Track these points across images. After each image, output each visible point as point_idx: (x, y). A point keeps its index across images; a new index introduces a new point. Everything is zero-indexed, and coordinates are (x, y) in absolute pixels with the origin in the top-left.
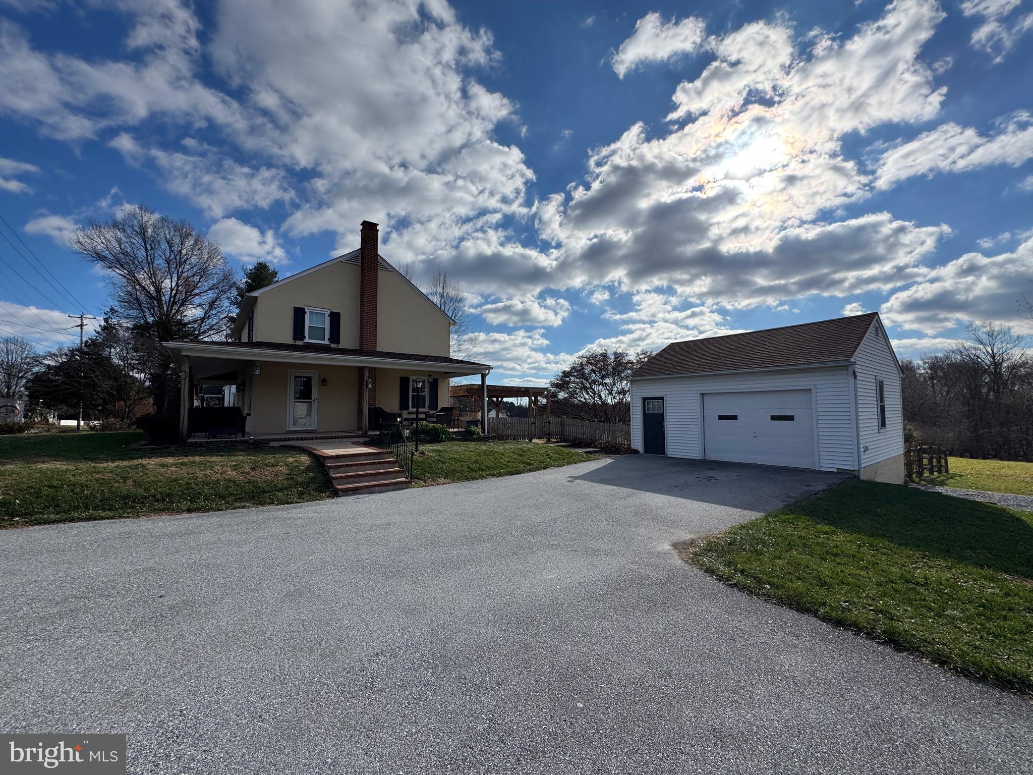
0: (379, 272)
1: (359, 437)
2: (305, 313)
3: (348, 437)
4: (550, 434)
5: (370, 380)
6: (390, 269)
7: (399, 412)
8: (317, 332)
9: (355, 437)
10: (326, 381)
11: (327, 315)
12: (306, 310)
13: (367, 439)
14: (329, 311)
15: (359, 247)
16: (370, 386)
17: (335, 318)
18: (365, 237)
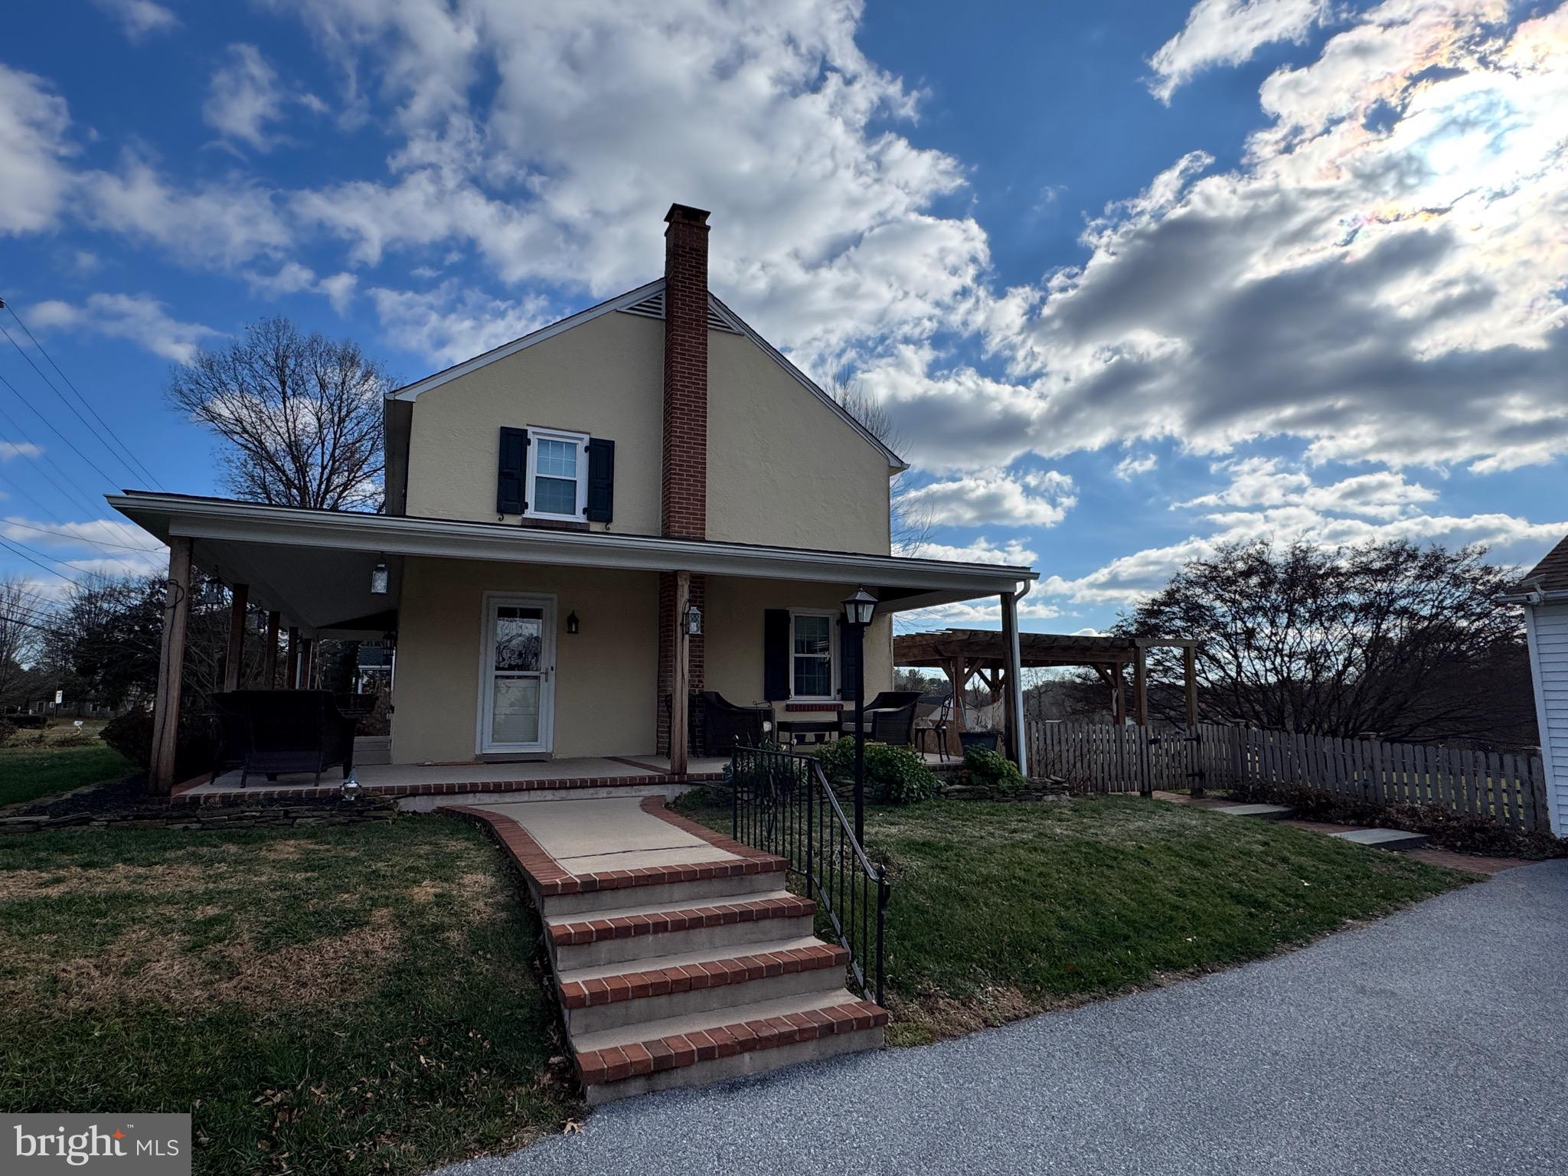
0: (713, 338)
1: (662, 782)
2: (529, 442)
3: (631, 783)
4: (1201, 775)
5: (694, 610)
6: (737, 329)
7: (765, 706)
8: (557, 491)
9: (651, 782)
10: (576, 621)
11: (581, 446)
12: (530, 436)
13: (686, 790)
14: (587, 438)
15: (663, 275)
16: (694, 628)
17: (601, 454)
18: (676, 246)
